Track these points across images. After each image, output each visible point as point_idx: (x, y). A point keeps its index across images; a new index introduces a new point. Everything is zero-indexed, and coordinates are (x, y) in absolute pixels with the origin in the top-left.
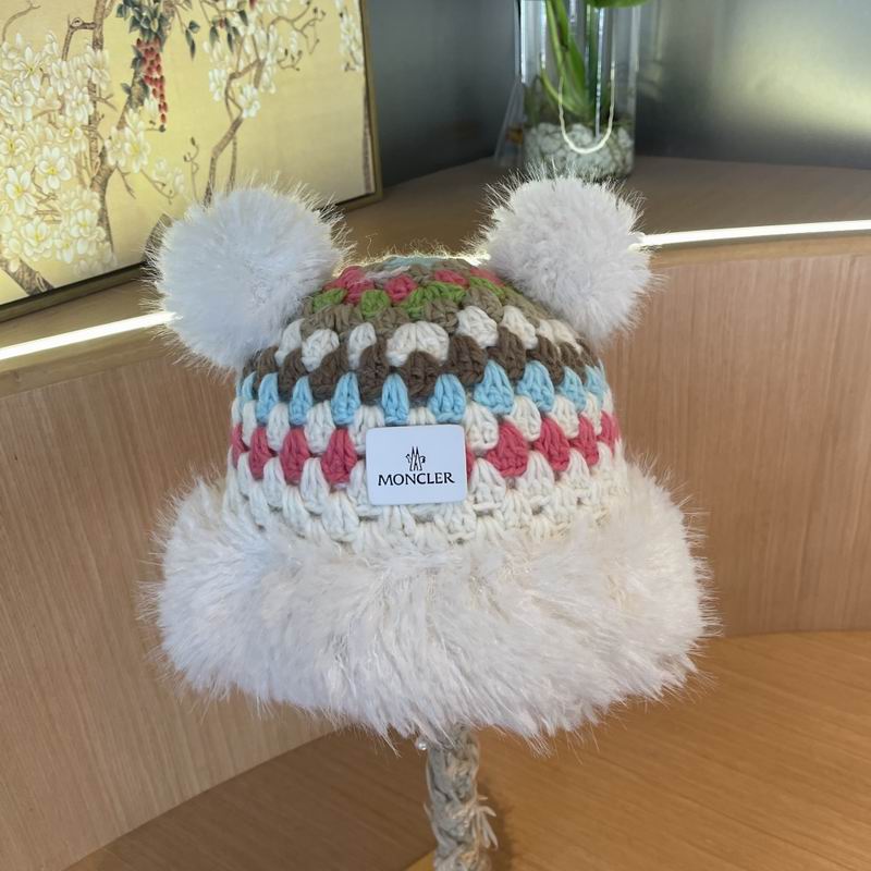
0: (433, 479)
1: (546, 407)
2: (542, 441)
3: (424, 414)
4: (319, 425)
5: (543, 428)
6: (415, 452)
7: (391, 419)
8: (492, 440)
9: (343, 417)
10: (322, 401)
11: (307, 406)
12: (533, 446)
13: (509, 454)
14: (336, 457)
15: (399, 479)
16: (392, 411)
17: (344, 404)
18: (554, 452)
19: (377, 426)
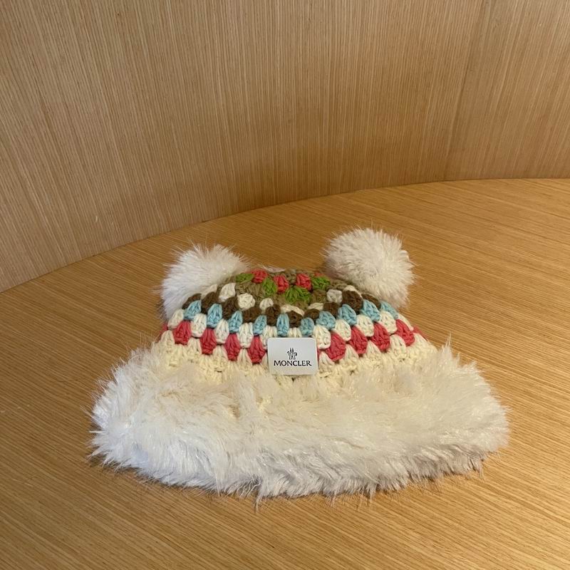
0: (301, 363)
1: (354, 322)
2: (352, 340)
3: (295, 331)
4: (245, 334)
5: (352, 334)
6: (292, 351)
7: (281, 333)
8: (328, 343)
9: (258, 331)
10: (248, 322)
11: (240, 323)
12: (348, 343)
13: (337, 349)
14: (255, 351)
15: (284, 363)
16: (281, 329)
17: (259, 324)
18: (358, 345)
19: (273, 336)
